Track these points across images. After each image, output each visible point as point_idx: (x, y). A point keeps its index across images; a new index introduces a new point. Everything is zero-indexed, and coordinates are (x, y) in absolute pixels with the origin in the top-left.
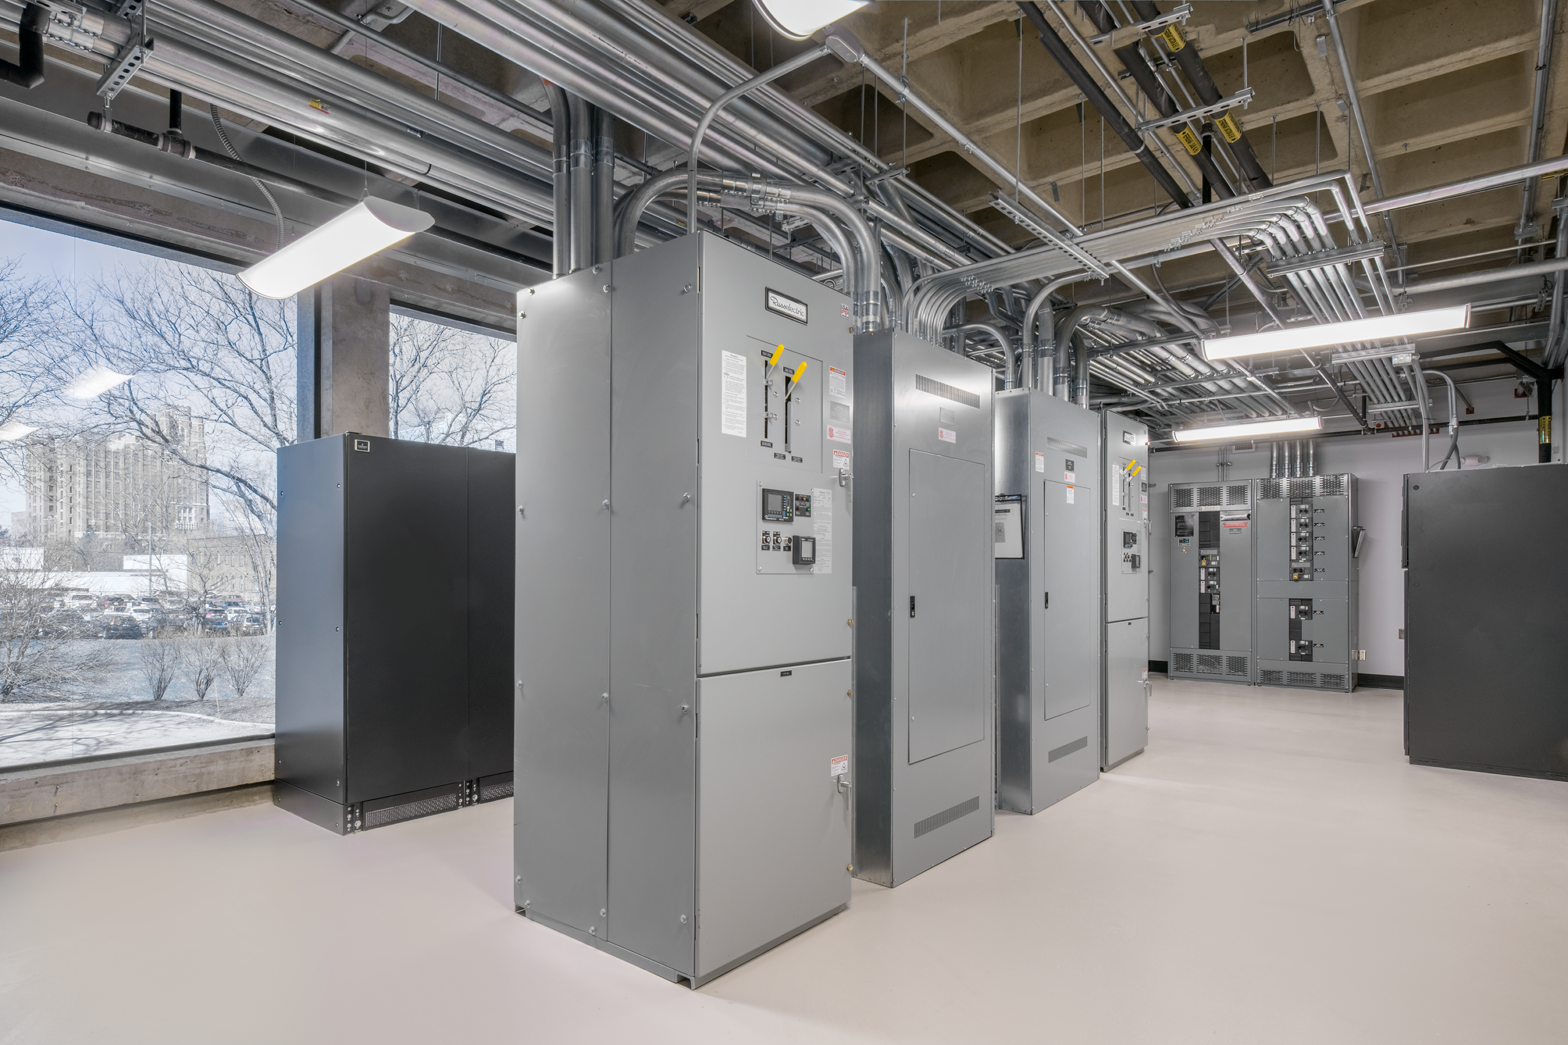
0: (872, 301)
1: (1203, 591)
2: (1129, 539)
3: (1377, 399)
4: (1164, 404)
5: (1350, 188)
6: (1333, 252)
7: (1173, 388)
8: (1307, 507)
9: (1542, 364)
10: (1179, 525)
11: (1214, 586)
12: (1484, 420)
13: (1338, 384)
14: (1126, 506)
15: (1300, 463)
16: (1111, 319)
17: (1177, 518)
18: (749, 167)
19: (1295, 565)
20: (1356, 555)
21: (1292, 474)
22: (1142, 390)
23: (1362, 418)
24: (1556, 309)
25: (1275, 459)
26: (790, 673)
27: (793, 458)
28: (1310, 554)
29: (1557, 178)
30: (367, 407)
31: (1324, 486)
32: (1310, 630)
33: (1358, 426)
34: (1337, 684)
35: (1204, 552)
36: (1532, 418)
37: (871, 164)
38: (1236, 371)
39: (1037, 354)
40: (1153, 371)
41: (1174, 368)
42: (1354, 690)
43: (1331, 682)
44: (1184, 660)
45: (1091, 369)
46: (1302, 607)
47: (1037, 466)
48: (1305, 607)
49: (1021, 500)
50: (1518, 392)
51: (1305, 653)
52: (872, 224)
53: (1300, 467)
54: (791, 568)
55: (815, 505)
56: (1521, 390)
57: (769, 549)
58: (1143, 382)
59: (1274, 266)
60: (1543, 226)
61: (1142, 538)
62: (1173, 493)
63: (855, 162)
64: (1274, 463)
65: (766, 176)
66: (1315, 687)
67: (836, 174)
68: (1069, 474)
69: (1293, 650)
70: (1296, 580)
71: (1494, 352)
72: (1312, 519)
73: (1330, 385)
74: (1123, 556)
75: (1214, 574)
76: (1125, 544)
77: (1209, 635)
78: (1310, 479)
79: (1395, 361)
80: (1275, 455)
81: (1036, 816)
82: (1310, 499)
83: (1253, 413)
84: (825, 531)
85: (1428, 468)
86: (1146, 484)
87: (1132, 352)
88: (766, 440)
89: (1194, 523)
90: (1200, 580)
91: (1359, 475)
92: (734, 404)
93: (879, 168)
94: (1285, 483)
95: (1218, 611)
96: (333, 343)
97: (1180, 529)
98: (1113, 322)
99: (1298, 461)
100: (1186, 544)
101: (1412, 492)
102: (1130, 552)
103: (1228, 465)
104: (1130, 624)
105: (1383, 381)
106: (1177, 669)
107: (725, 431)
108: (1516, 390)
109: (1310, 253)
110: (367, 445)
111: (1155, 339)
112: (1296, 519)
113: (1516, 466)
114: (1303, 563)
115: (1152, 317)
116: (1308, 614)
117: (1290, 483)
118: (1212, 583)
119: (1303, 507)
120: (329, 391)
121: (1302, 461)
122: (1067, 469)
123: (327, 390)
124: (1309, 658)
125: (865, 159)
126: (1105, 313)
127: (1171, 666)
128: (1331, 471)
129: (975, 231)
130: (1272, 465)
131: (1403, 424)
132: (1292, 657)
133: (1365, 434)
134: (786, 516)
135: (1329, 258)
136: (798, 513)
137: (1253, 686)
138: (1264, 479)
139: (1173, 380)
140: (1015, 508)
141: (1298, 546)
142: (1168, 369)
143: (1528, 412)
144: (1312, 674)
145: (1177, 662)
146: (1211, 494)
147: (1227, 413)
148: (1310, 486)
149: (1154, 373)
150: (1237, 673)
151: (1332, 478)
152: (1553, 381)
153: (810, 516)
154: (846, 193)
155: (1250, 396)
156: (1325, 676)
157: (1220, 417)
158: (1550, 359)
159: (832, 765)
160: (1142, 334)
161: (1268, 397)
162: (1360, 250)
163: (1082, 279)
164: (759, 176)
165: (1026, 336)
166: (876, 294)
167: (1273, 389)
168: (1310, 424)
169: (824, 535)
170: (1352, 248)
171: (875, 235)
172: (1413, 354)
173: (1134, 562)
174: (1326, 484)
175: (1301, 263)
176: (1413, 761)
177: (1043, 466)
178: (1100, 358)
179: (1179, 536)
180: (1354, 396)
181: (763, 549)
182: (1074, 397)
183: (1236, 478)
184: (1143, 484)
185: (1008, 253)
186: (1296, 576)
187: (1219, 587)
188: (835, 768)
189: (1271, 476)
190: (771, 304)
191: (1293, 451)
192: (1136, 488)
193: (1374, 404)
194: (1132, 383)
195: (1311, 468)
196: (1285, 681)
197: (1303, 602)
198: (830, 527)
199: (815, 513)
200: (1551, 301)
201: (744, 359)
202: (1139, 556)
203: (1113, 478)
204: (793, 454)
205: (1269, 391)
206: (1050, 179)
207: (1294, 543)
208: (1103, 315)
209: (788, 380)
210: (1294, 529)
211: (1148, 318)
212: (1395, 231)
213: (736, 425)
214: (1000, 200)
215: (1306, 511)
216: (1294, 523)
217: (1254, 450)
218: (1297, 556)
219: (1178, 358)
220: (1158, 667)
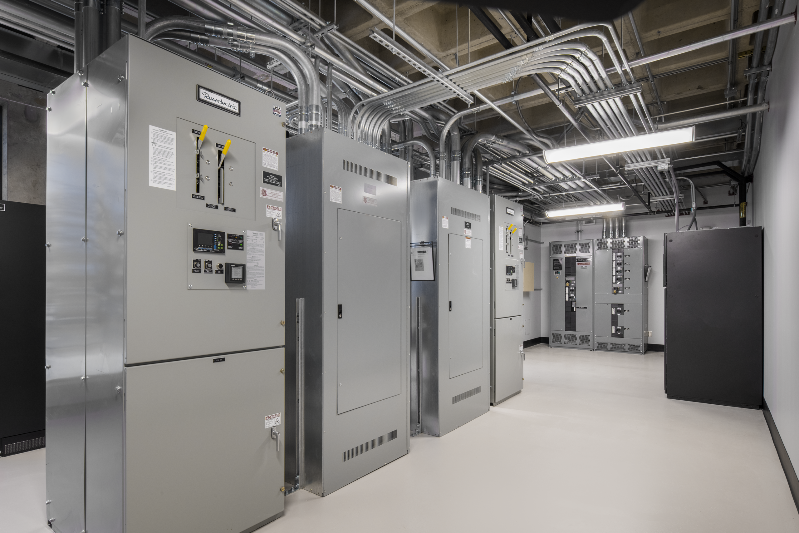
0: (314, 112)
1: (567, 299)
2: (510, 270)
3: (655, 194)
4: (541, 196)
5: (614, 38)
6: (612, 91)
7: (545, 187)
8: (621, 254)
9: (741, 173)
10: (554, 264)
11: (573, 297)
12: (712, 207)
13: (633, 185)
14: (508, 251)
15: (618, 230)
16: (497, 141)
17: (554, 260)
18: (228, 19)
19: (614, 286)
20: (647, 280)
21: (614, 236)
22: (527, 187)
23: (648, 206)
24: (748, 139)
25: (605, 228)
26: (223, 360)
27: (226, 209)
28: (622, 280)
29: (747, 57)
30: (34, 186)
31: (629, 243)
32: (622, 321)
33: (646, 210)
34: (636, 350)
35: (568, 279)
36: (737, 205)
37: (316, 23)
38: (577, 176)
39: (451, 159)
40: (533, 177)
41: (544, 175)
42: (645, 353)
43: (633, 349)
44: (557, 337)
45: (490, 171)
46: (618, 308)
47: (443, 224)
48: (620, 308)
49: (432, 245)
50: (730, 192)
51: (619, 333)
52: (313, 60)
53: (618, 233)
54: (225, 286)
55: (248, 242)
56: (732, 191)
57: (200, 272)
58: (527, 183)
59: (577, 100)
60: (740, 91)
61: (519, 269)
62: (551, 247)
63: (305, 21)
64: (605, 230)
65: (237, 25)
66: (625, 352)
67: (296, 31)
68: (467, 230)
69: (614, 332)
70: (615, 294)
71: (716, 167)
72: (623, 261)
73: (627, 185)
74: (506, 280)
75: (572, 291)
76: (507, 273)
77: (570, 323)
78: (622, 239)
79: (659, 168)
80: (605, 226)
81: (441, 438)
82: (622, 250)
83: (591, 202)
84: (259, 260)
85: (678, 230)
86: (522, 239)
87: (513, 161)
88: (198, 194)
89: (563, 263)
90: (566, 294)
91: (649, 237)
92: (162, 165)
93: (320, 25)
94: (609, 241)
95: (575, 310)
96: (8, 145)
97: (555, 266)
98: (500, 143)
99: (617, 229)
100: (558, 274)
101: (668, 243)
102: (511, 277)
103: (581, 232)
104: (511, 319)
105: (656, 183)
106: (554, 342)
107: (151, 184)
108: (729, 191)
109: (599, 92)
110: (4, 207)
111: (526, 155)
112: (615, 260)
113: (725, 228)
114: (619, 285)
115: (525, 142)
116: (622, 312)
117: (612, 241)
118: (572, 295)
119: (619, 254)
120: (6, 175)
121: (619, 229)
122: (466, 227)
123: (5, 175)
124: (622, 336)
125: (312, 19)
126: (494, 137)
127: (551, 340)
128: (633, 234)
129: (399, 77)
130: (603, 232)
131: (670, 209)
132: (613, 335)
133: (650, 214)
134: (217, 249)
135: (610, 94)
136: (230, 247)
137: (593, 351)
138: (599, 239)
139: (544, 182)
140: (429, 250)
141: (616, 275)
142: (541, 175)
143: (735, 202)
144: (623, 344)
145: (554, 338)
146: (571, 247)
147: (578, 203)
148: (622, 243)
149: (533, 178)
150: (585, 344)
151: (634, 239)
152: (747, 184)
153: (243, 250)
154: (301, 42)
155: (587, 192)
156: (630, 345)
157: (574, 205)
158: (745, 170)
159: (266, 421)
160: (519, 152)
161: (596, 192)
162: (628, 89)
163: (472, 113)
164: (232, 24)
165: (442, 148)
166: (317, 107)
167: (598, 188)
168: (618, 207)
169: (257, 263)
170: (623, 88)
171: (315, 66)
172: (669, 164)
173: (514, 283)
174: (631, 242)
175: (595, 98)
176: (669, 397)
177: (448, 225)
178: (495, 165)
179: (555, 270)
180: (643, 192)
181: (193, 272)
182: (474, 186)
183: (585, 238)
184: (520, 238)
185: (409, 83)
186: (615, 291)
187: (575, 297)
188: (268, 422)
189: (603, 238)
190: (202, 97)
191: (614, 224)
192: (515, 240)
193: (653, 197)
194: (521, 183)
195: (623, 233)
196: (609, 348)
197: (619, 305)
198: (263, 258)
199: (248, 248)
200: (744, 135)
201: (174, 134)
202: (517, 280)
203: (499, 234)
204: (226, 205)
205: (596, 189)
206: (453, 51)
207: (614, 274)
208: (493, 138)
209: (220, 153)
210: (614, 266)
211: (523, 143)
212: (658, 93)
213: (165, 181)
214: (375, 34)
215: (620, 256)
216: (614, 263)
217: (594, 223)
218: (615, 281)
219: (542, 167)
220: (528, 344)
